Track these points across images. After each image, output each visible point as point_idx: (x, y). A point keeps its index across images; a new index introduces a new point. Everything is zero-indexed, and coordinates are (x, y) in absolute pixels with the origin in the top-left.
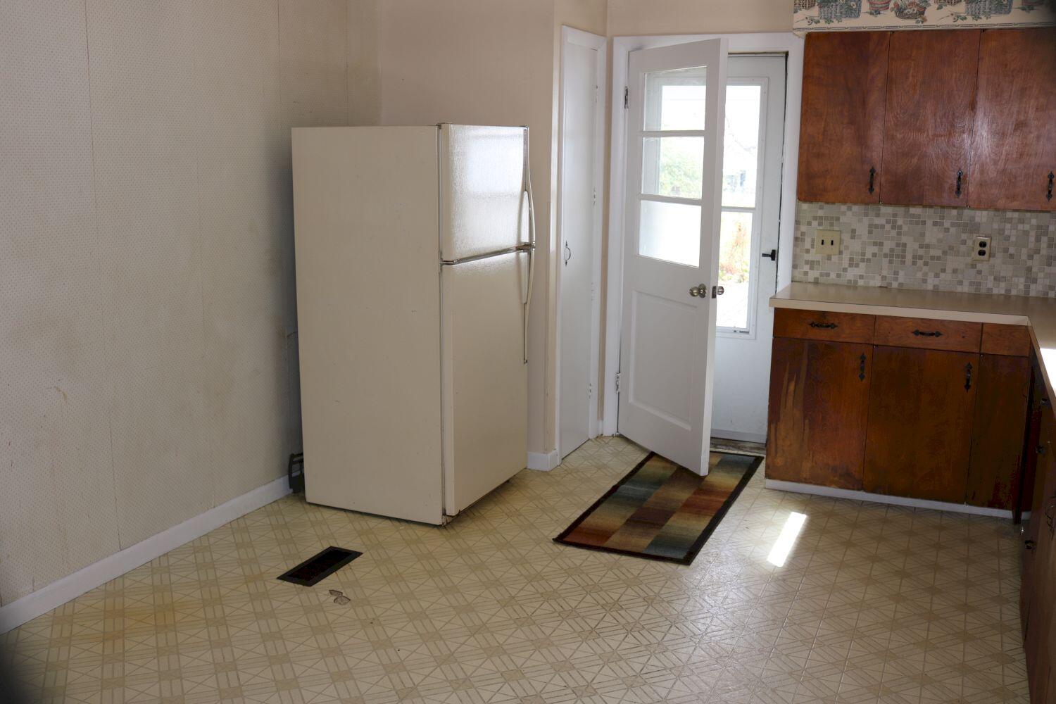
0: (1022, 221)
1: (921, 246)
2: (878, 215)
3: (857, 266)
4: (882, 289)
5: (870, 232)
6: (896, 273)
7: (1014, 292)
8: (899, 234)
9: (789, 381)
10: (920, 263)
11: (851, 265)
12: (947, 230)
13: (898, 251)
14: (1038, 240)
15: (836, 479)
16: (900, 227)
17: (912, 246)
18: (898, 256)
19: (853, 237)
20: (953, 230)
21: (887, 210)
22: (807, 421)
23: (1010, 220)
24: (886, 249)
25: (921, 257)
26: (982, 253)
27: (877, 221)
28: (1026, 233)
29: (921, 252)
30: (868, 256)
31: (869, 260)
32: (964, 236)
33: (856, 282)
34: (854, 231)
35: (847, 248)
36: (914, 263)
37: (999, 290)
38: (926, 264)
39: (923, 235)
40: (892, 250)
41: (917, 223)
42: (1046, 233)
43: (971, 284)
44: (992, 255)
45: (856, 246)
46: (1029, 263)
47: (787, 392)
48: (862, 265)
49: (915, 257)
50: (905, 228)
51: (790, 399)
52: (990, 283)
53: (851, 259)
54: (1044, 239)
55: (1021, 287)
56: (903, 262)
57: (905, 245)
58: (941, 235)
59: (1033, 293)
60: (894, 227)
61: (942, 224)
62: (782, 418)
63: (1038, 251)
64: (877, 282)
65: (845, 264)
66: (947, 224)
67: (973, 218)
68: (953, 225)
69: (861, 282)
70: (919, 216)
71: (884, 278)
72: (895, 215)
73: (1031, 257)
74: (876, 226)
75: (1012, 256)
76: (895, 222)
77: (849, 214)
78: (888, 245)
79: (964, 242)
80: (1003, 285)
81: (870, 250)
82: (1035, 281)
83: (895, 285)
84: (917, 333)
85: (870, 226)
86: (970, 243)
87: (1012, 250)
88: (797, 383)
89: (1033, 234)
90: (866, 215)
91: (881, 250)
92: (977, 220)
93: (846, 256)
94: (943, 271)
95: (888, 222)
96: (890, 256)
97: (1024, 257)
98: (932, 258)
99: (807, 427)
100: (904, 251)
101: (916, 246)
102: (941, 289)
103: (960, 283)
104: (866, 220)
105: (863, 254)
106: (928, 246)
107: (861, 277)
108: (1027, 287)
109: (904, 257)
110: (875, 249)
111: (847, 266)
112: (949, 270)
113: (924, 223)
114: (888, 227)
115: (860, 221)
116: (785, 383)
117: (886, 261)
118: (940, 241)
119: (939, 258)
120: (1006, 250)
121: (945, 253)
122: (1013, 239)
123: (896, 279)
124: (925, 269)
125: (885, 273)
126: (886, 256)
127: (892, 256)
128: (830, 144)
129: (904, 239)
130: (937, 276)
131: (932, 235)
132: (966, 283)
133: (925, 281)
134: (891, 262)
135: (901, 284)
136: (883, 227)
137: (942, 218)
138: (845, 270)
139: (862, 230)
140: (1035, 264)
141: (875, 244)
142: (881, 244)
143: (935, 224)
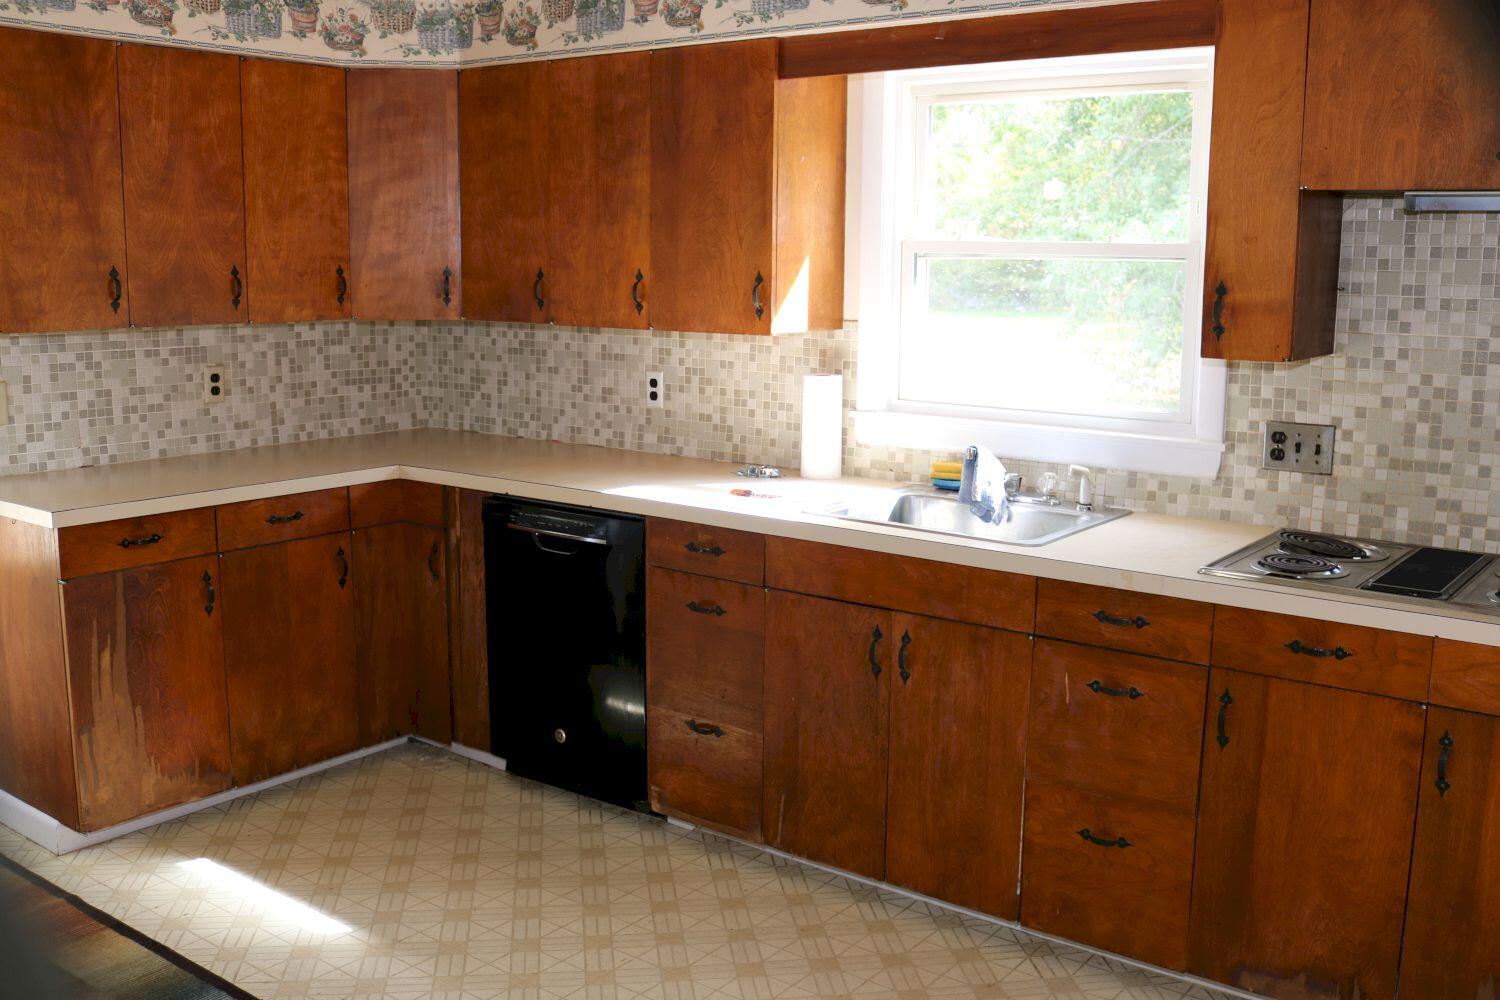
0: (256, 338)
1: (133, 392)
2: (62, 348)
3: (41, 438)
4: (86, 469)
5: (54, 378)
6: (103, 440)
7: (261, 442)
8: (98, 376)
9: (101, 651)
10: (134, 418)
11: (30, 439)
12: (165, 362)
13: (100, 404)
14: (278, 363)
15: (194, 786)
16: (99, 365)
17: (120, 393)
18: (101, 413)
19: (27, 390)
20: (173, 362)
21: (74, 340)
22: (138, 709)
23: (242, 339)
24: (82, 406)
25: (135, 409)
26: (215, 391)
27: (63, 358)
28: (264, 355)
29: (134, 401)
30: (56, 418)
31: (58, 425)
32: (189, 369)
33: (44, 466)
34: (27, 379)
35: (20, 409)
36: (127, 420)
37: (243, 442)
38: (143, 419)
39: (133, 373)
40: (91, 404)
41: (123, 355)
42: (285, 354)
43: (208, 439)
44: (228, 392)
45: (33, 404)
46: (272, 397)
47: (99, 669)
48: (49, 435)
49: (126, 410)
50: (106, 366)
51: (106, 679)
52: (230, 432)
53: (29, 428)
54: (285, 361)
55: (269, 433)
56: (110, 421)
57: (108, 393)
58: (158, 371)
59: (283, 440)
60: (89, 367)
61: (157, 353)
62: (97, 718)
63: (279, 380)
64: (77, 460)
65: (21, 436)
66: (164, 352)
67: (196, 341)
68: (173, 352)
69: (52, 465)
70: (123, 345)
71: (86, 451)
72: (88, 346)
73: (273, 389)
74: (63, 367)
75: (251, 390)
76: (89, 357)
77: (14, 350)
78: (85, 396)
79: (190, 378)
80: (247, 433)
81: (59, 408)
82: (282, 422)
83: (104, 460)
84: (273, 520)
85: (53, 367)
86: (197, 379)
87: (250, 382)
88: (113, 651)
89: (271, 355)
90: (44, 349)
91: (74, 406)
92: (202, 343)
93: (20, 424)
94: (169, 425)
95: (79, 357)
96: (90, 413)
97: (265, 390)
98: (151, 408)
99: (140, 719)
100: (109, 403)
101: (126, 392)
102: (170, 455)
103: (194, 440)
104: (44, 359)
105: (48, 417)
106: (142, 391)
107: (51, 456)
108: (275, 431)
109: (110, 412)
110: (65, 406)
111: (23, 441)
112: (176, 423)
113: (132, 354)
114: (80, 366)
115: (35, 360)
116: (94, 656)
117: (83, 422)
118: (157, 380)
119: (160, 407)
120: (243, 382)
121: (167, 398)
122: (249, 366)
123: (104, 450)
124: (143, 427)
125: (85, 443)
126: (83, 414)
127: (92, 413)
128: (40, 229)
129: (107, 383)
130: (161, 434)
131: (147, 372)
132: (201, 437)
133: (146, 446)
134: (92, 423)
135: (113, 458)
136: (72, 367)
137: (156, 343)
138: (22, 448)
139: (40, 375)
140: (279, 397)
141: (64, 397)
142: (73, 396)
143: (148, 354)
